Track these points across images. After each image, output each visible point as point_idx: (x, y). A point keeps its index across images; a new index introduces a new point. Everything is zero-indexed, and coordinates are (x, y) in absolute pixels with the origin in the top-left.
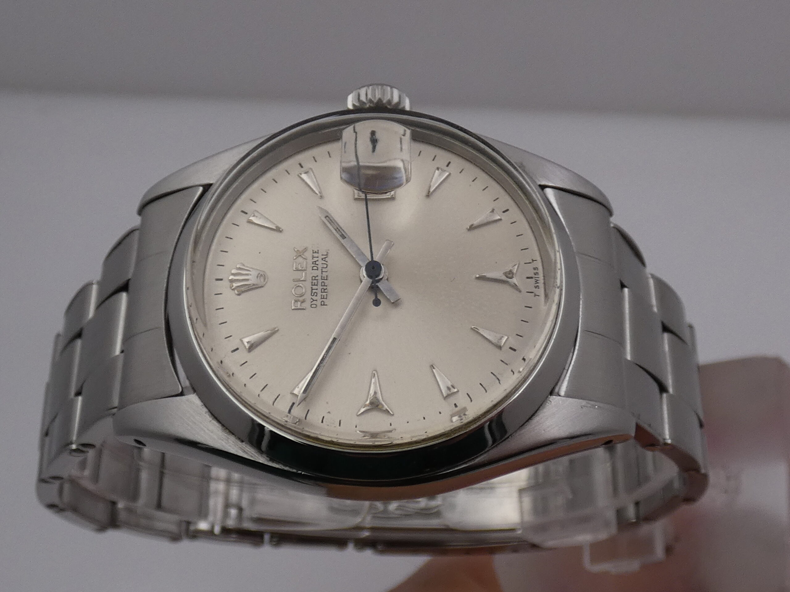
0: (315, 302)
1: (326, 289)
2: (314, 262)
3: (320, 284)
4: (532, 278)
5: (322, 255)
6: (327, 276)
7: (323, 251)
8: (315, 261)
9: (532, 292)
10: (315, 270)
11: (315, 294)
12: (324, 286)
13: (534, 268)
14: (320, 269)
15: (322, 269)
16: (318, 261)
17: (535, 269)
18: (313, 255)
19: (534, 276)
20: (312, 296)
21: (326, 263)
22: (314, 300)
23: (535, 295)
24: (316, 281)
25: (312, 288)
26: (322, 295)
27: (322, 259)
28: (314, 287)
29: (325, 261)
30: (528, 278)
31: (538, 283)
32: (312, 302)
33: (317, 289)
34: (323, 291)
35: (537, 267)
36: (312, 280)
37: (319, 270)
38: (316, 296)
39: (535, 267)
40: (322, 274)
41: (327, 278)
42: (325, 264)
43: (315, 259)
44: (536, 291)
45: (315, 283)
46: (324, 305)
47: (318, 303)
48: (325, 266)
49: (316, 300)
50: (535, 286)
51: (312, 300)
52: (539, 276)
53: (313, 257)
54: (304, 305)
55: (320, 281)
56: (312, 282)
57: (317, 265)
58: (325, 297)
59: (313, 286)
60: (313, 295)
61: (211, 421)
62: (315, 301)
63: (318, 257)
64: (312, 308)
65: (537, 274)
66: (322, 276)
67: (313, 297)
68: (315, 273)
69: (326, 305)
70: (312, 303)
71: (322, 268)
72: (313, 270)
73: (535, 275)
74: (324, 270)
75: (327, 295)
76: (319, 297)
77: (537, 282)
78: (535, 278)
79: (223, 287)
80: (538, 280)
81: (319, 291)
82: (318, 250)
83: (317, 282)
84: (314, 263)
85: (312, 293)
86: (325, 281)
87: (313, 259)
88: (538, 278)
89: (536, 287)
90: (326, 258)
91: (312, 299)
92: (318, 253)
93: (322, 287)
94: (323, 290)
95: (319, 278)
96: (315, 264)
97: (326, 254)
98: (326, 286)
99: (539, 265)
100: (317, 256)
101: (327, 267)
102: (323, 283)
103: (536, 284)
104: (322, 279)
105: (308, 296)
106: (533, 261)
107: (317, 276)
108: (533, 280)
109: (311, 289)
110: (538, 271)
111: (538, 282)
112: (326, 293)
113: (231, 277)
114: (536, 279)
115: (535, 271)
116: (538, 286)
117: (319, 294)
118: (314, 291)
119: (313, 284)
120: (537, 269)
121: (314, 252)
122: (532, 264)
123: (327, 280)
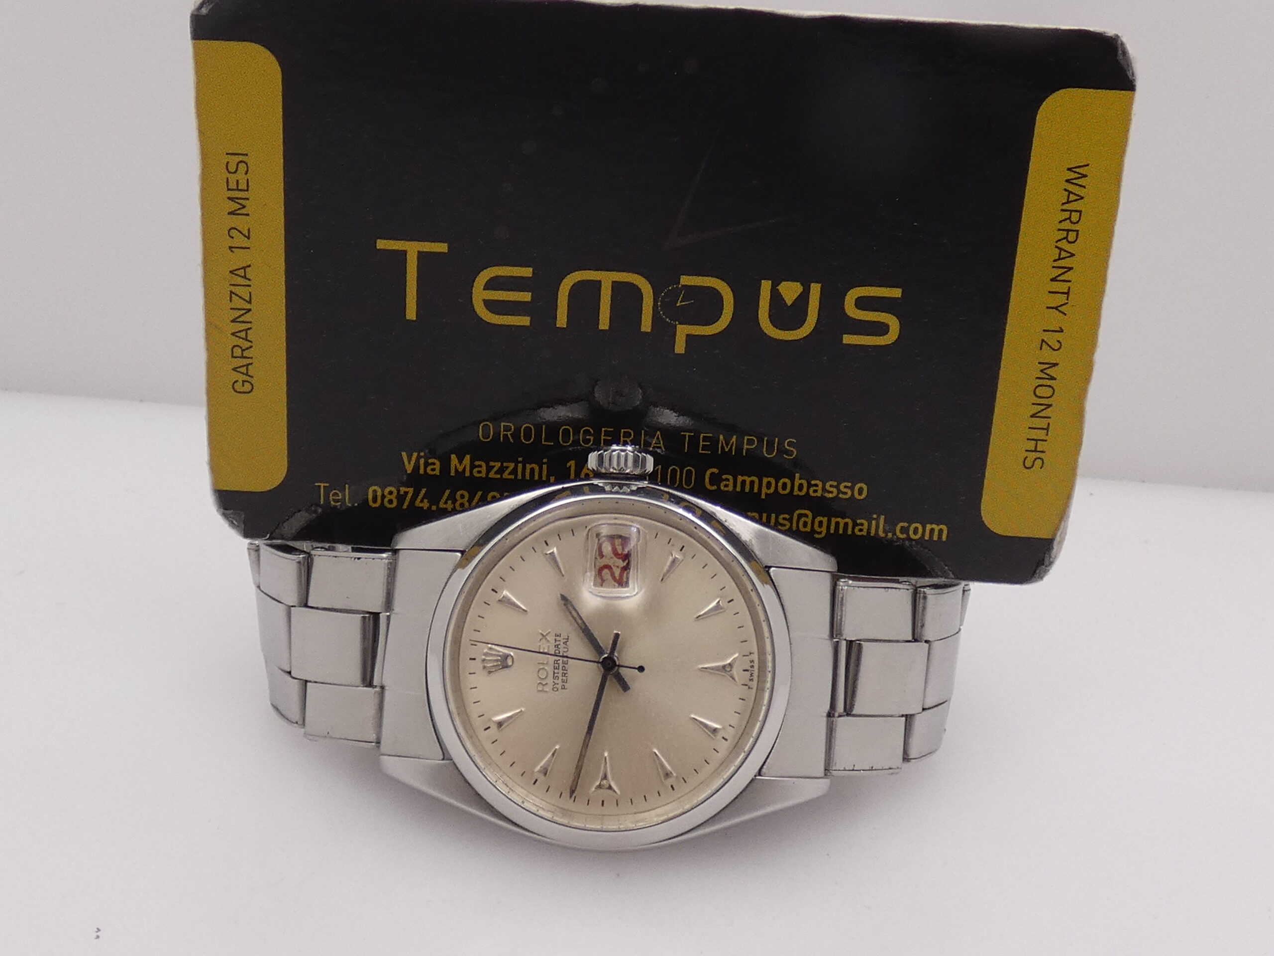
0: (556, 686)
1: (567, 673)
3: (561, 667)
4: (747, 670)
5: (564, 639)
6: (567, 660)
9: (746, 685)
11: (557, 678)
12: (565, 670)
14: (561, 653)
15: (563, 654)
16: (560, 644)
17: (751, 662)
19: (749, 668)
21: (567, 647)
22: (555, 684)
23: (749, 688)
24: (558, 665)
25: (554, 671)
27: (564, 643)
28: (556, 671)
29: (566, 645)
30: (745, 670)
32: (553, 685)
33: (558, 673)
34: (563, 675)
35: (753, 660)
36: (554, 663)
39: (751, 660)
41: (567, 662)
43: (557, 643)
44: (750, 683)
45: (557, 667)
46: (564, 688)
47: (559, 686)
48: (566, 650)
49: (558, 684)
52: (754, 669)
53: (556, 640)
54: (546, 689)
55: (561, 665)
56: (554, 666)
57: (559, 648)
60: (555, 678)
64: (554, 691)
65: (752, 667)
66: (563, 661)
67: (555, 681)
68: (557, 657)
69: (566, 689)
71: (563, 652)
75: (567, 679)
76: (560, 681)
77: (751, 675)
79: (476, 666)
81: (560, 675)
82: (560, 634)
84: (557, 646)
85: (554, 676)
86: (566, 666)
87: (555, 642)
88: (753, 671)
89: (750, 680)
90: (567, 642)
92: (560, 636)
95: (561, 662)
96: (557, 648)
99: (755, 657)
100: (559, 640)
101: (567, 652)
102: (564, 667)
103: (750, 677)
104: (563, 663)
105: (550, 680)
106: (750, 653)
107: (559, 660)
108: (749, 673)
109: (553, 673)
112: (566, 677)
113: (483, 658)
114: (751, 671)
115: (752, 664)
116: (752, 679)
117: (561, 678)
118: (556, 675)
119: (555, 668)
120: (753, 662)
121: (557, 635)
122: (749, 656)
123: (567, 664)
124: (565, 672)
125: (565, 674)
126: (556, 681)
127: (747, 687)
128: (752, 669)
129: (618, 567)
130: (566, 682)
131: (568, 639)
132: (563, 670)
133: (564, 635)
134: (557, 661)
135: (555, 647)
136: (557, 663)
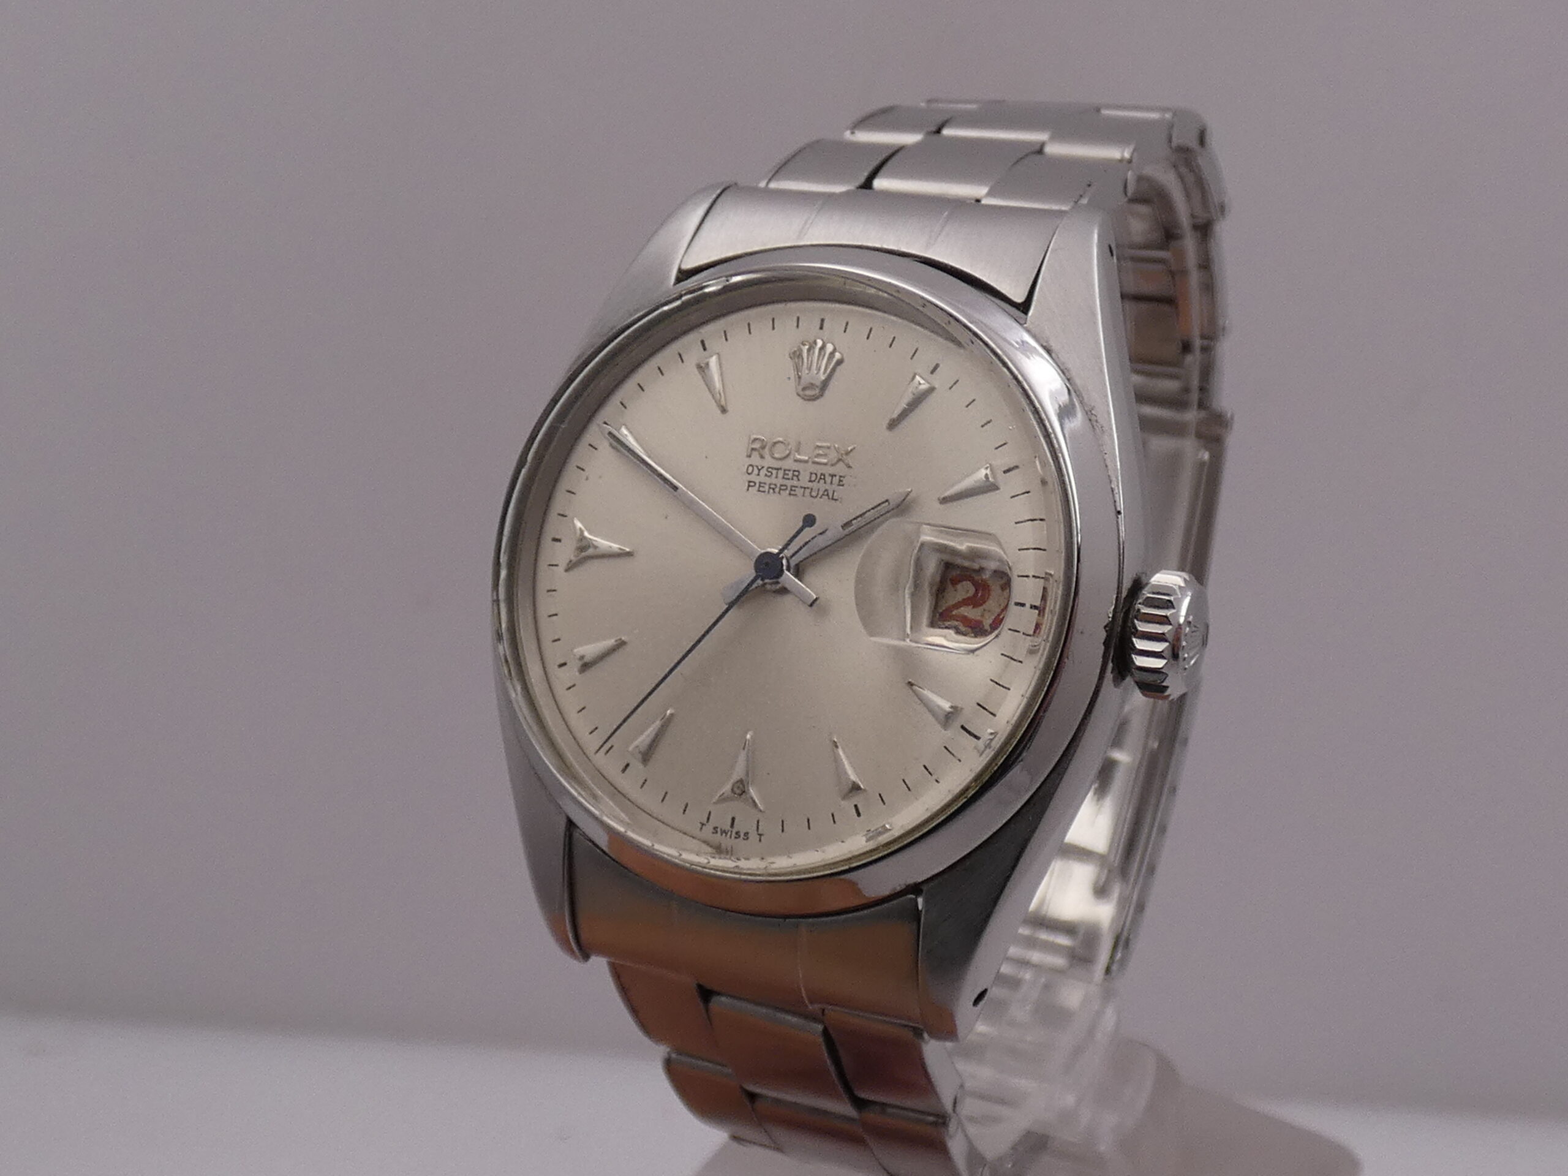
0: (756, 471)
1: (774, 492)
2: (824, 476)
3: (785, 482)
4: (732, 825)
5: (834, 492)
6: (796, 495)
7: (840, 492)
8: (826, 479)
9: (708, 819)
10: (810, 478)
11: (770, 474)
12: (780, 489)
13: (748, 833)
14: (810, 485)
15: (808, 488)
16: (825, 483)
17: (746, 834)
18: (835, 476)
19: (735, 830)
20: (767, 469)
21: (819, 496)
22: (759, 470)
23: (703, 824)
24: (791, 478)
25: (781, 469)
26: (765, 483)
27: (826, 490)
28: (781, 474)
29: (823, 495)
30: (733, 819)
32: (757, 467)
33: (777, 477)
34: (772, 486)
35: (749, 840)
36: (794, 471)
37: (810, 483)
38: (766, 475)
39: (750, 835)
40: (801, 487)
41: (793, 495)
42: (818, 494)
43: (828, 479)
44: (709, 828)
45: (788, 475)
46: (749, 486)
47: (753, 478)
48: (814, 494)
49: (758, 475)
50: (717, 828)
51: (760, 468)
52: (733, 837)
53: (833, 476)
55: (789, 483)
56: (789, 470)
57: (819, 482)
58: (761, 489)
59: (782, 471)
60: (770, 470)
63: (831, 483)
64: (746, 467)
66: (797, 487)
67: (765, 469)
68: (805, 477)
69: (748, 490)
70: (755, 468)
71: (812, 489)
72: (811, 474)
73: (737, 833)
74: (808, 491)
75: (764, 492)
76: (762, 478)
77: (724, 832)
78: (731, 832)
79: (808, 330)
80: (726, 834)
81: (773, 480)
82: (843, 485)
83: (789, 479)
85: (772, 468)
86: (788, 492)
87: (830, 475)
88: (731, 837)
89: (715, 828)
90: (827, 497)
91: (763, 467)
93: (778, 486)
94: (774, 487)
95: (795, 483)
96: (821, 478)
97: (835, 498)
98: (779, 493)
99: (753, 843)
100: (833, 482)
101: (812, 496)
102: (785, 488)
103: (721, 830)
104: (792, 487)
105: (768, 462)
106: (760, 835)
107: (799, 480)
108: (727, 827)
109: (779, 467)
110: (741, 838)
111: (724, 834)
112: (767, 493)
113: (820, 343)
114: (729, 833)
115: (742, 835)
116: (717, 832)
117: (768, 480)
118: (774, 472)
119: (787, 472)
120: (746, 838)
121: (842, 479)
122: (756, 832)
123: (790, 494)
124: (777, 490)
125: (773, 489)
126: (763, 472)
127: (705, 823)
128: (734, 835)
129: (982, 616)
130: (759, 491)
131: (833, 499)
132: (781, 485)
134: (797, 476)
135: (822, 474)
136: (794, 475)
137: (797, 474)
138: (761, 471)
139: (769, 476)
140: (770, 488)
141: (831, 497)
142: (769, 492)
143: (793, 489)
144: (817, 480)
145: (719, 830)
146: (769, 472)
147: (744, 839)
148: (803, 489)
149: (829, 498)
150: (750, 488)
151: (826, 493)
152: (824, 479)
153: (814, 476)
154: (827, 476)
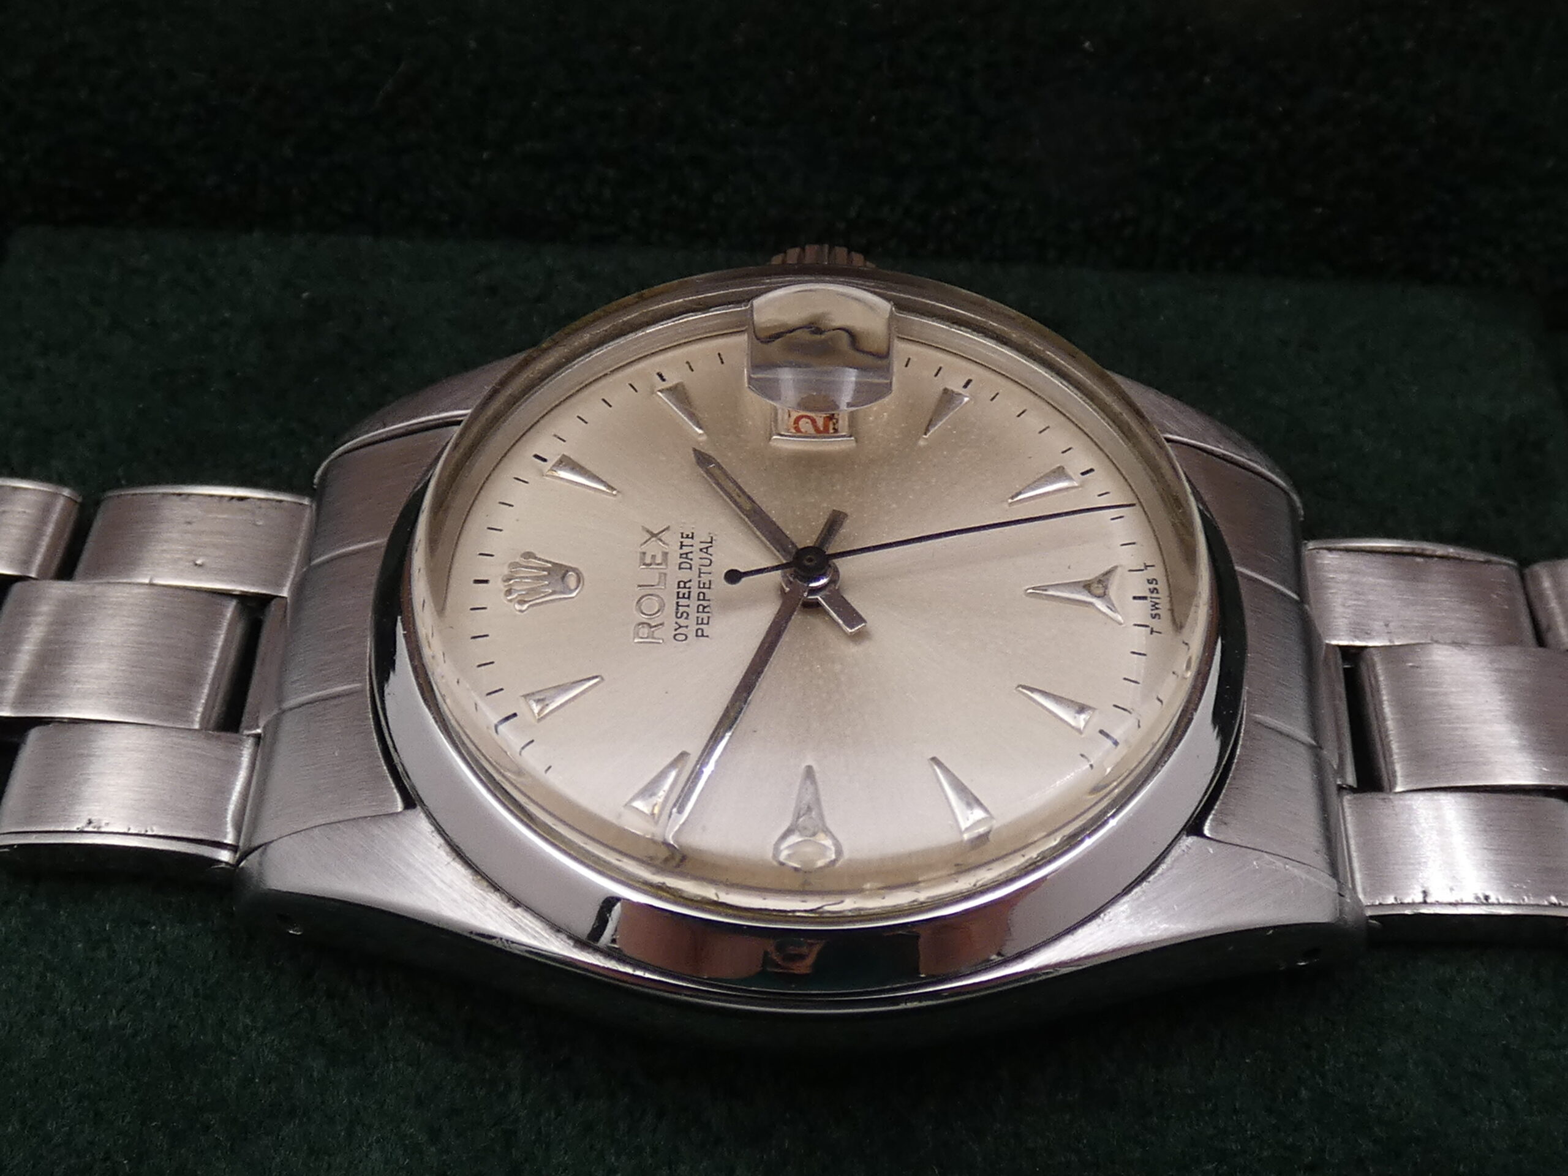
0: (682, 630)
1: (709, 606)
2: (681, 555)
3: (694, 595)
4: (1145, 598)
5: (701, 542)
6: (710, 581)
8: (686, 552)
9: (1147, 626)
10: (686, 569)
11: (685, 615)
12: (704, 600)
13: (1148, 580)
14: (695, 569)
15: (700, 569)
16: (691, 552)
17: (1150, 582)
18: (682, 542)
19: (1149, 595)
20: (678, 618)
21: (709, 556)
22: (680, 627)
23: (1153, 632)
24: (688, 590)
25: (677, 603)
26: (698, 617)
27: (701, 549)
28: (682, 602)
29: (707, 553)
30: (1137, 598)
31: (1157, 609)
32: (676, 630)
33: (688, 606)
34: (701, 610)
35: (1155, 577)
36: (679, 588)
37: (693, 569)
38: (686, 618)
39: (1150, 578)
40: (700, 577)
41: (710, 584)
42: (707, 558)
43: (686, 550)
44: (1154, 623)
45: (684, 594)
46: (703, 635)
47: (691, 632)
48: (707, 562)
49: (687, 627)
50: (1152, 615)
51: (678, 627)
52: (1158, 596)
53: (682, 546)
54: (658, 635)
55: (695, 591)
56: (678, 593)
57: (691, 559)
58: (705, 621)
59: (679, 600)
60: (679, 615)
61: (449, 863)
62: (684, 628)
63: (692, 546)
64: (677, 641)
65: (1155, 591)
66: (699, 582)
67: (679, 621)
68: (685, 575)
69: (707, 636)
71: (700, 566)
72: (680, 568)
73: (1152, 592)
74: (704, 569)
75: (709, 617)
76: (691, 622)
77: (1155, 606)
78: (1151, 598)
79: (489, 596)
80: (1157, 604)
81: (692, 610)
82: (693, 533)
83: (689, 592)
84: (684, 556)
85: (677, 613)
86: (706, 591)
87: (681, 548)
88: (1159, 598)
89: (1154, 617)
90: (709, 549)
91: (676, 623)
92: (692, 538)
93: (700, 602)
94: (701, 607)
95: (694, 585)
96: (687, 558)
97: (709, 541)
98: (709, 600)
99: (1158, 574)
100: (690, 544)
101: (710, 565)
102: (702, 595)
103: (1152, 610)
104: (699, 587)
105: (668, 619)
106: (1146, 566)
107: (690, 581)
108: (1148, 602)
109: (675, 605)
110: (1156, 586)
111: (1157, 606)
112: (707, 614)
114: (1153, 600)
115: (1152, 586)
116: (1157, 616)
117: (693, 615)
118: (681, 609)
119: (681, 595)
120: (1154, 582)
121: (685, 536)
122: (1145, 571)
123: (709, 588)
124: (705, 603)
125: (704, 607)
126: (682, 622)
127: (1149, 630)
128: (1154, 595)
130: (708, 623)
131: (711, 542)
133: (702, 536)
134: (685, 583)
135: (681, 557)
136: (685, 587)
137: (682, 584)
138: (682, 625)
139: (688, 614)
140: (703, 612)
141: (710, 545)
142: (708, 612)
143: (702, 586)
144: (689, 561)
145: (1154, 612)
146: (682, 614)
147: (1157, 584)
148: (702, 575)
149: (711, 546)
150: (705, 634)
151: (705, 550)
152: (687, 554)
153: (683, 566)
154: (682, 551)
